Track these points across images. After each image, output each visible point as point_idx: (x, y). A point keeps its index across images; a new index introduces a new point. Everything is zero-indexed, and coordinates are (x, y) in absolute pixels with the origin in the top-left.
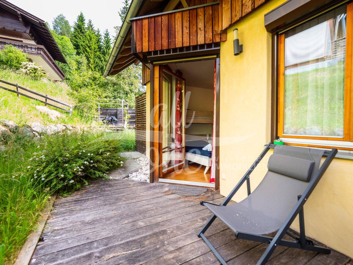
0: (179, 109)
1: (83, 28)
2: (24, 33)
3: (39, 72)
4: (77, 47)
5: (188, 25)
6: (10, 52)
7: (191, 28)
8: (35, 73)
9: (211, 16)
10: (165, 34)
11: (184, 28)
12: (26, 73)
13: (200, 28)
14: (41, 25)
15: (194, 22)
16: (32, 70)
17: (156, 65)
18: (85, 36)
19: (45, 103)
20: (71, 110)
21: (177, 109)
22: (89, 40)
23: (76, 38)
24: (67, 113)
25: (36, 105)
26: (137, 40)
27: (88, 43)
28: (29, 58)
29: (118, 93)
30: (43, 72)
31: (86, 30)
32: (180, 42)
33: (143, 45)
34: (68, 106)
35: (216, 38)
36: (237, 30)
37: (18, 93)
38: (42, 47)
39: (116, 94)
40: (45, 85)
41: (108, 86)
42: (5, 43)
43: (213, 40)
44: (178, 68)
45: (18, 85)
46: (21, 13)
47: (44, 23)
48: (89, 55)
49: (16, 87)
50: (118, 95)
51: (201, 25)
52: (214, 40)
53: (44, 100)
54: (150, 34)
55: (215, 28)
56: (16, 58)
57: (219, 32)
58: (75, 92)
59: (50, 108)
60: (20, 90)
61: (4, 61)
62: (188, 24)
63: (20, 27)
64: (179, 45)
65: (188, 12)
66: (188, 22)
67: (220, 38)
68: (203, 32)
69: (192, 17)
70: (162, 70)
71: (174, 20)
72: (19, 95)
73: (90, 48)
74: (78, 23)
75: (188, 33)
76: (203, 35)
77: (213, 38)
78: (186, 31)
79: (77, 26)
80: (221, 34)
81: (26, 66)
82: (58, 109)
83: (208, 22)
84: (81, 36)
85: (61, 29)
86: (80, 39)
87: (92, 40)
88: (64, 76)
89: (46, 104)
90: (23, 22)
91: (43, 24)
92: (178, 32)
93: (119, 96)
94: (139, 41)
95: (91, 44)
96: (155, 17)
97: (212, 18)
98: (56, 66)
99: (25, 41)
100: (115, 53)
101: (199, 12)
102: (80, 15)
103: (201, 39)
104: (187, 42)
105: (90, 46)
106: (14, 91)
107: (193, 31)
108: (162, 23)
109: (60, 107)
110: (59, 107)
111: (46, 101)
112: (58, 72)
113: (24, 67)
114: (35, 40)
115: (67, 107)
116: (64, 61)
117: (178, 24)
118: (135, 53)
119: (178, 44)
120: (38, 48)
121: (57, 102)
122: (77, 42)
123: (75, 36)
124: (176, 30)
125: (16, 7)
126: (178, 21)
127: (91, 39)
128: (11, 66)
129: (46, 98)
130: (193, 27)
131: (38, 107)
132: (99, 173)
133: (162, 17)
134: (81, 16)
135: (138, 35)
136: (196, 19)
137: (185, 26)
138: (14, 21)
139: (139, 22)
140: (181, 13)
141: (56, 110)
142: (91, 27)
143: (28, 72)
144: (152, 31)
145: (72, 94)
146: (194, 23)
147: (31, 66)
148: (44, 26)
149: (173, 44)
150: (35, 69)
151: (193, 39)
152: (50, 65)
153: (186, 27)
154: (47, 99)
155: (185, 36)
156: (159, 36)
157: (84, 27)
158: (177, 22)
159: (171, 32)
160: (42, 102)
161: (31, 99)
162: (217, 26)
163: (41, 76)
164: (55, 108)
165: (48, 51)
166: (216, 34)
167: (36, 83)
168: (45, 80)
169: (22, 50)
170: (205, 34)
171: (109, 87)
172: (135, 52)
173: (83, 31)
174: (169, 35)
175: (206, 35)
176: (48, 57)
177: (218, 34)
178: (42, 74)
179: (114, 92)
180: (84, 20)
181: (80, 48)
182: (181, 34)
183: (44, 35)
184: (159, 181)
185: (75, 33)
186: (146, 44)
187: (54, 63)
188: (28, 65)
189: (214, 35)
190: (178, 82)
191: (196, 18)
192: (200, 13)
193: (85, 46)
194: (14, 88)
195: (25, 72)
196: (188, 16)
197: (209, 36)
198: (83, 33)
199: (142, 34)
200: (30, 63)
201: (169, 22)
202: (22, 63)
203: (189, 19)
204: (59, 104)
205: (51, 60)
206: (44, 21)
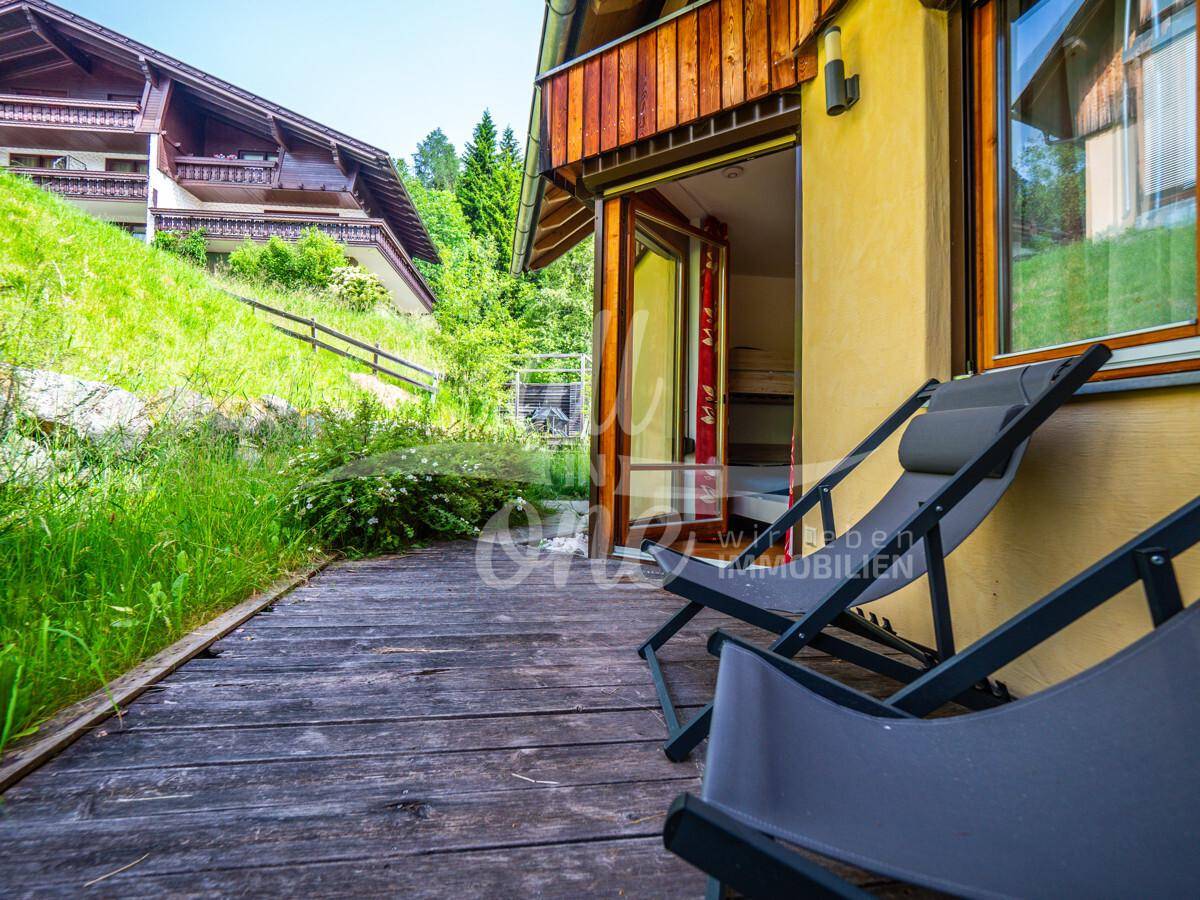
0: (707, 342)
1: (490, 157)
2: (343, 194)
3: (370, 289)
4: (472, 213)
5: (696, 56)
6: (311, 244)
7: (703, 63)
8: (359, 293)
9: (764, 12)
10: (627, 98)
11: (684, 69)
12: (341, 296)
13: (730, 57)
14: (380, 165)
15: (713, 43)
16: (355, 287)
17: (613, 198)
18: (494, 180)
19: (374, 366)
20: (436, 384)
21: (704, 341)
22: (504, 188)
23: (471, 190)
24: (424, 392)
25: (350, 370)
26: (555, 131)
27: (499, 198)
28: (350, 256)
29: (573, 336)
30: (379, 288)
31: (498, 163)
32: (671, 112)
33: (569, 142)
34: (428, 373)
35: (780, 76)
36: (836, 32)
37: (315, 343)
38: (380, 222)
39: (568, 340)
40: (381, 323)
41: (546, 315)
42: (303, 224)
43: (770, 84)
44: (709, 210)
45: (316, 321)
46: (340, 143)
47: (387, 157)
48: (503, 234)
49: (309, 328)
50: (572, 343)
51: (732, 47)
52: (774, 83)
53: (369, 357)
54: (589, 106)
55: (776, 45)
56: (322, 258)
57: (790, 55)
58: (448, 337)
59: (384, 380)
60: (320, 336)
61: (296, 268)
62: (695, 52)
63: (334, 178)
64: (666, 120)
65: (695, 17)
66: (696, 47)
67: (793, 74)
68: (740, 66)
69: (707, 29)
70: (633, 212)
71: (653, 51)
72: (317, 347)
73: (507, 212)
74: (476, 146)
75: (695, 79)
76: (741, 77)
77: (770, 79)
78: (689, 75)
79: (475, 155)
80: (796, 60)
81: (341, 277)
82: (403, 381)
83: (754, 33)
84: (484, 180)
85: (434, 171)
86: (480, 189)
87: (513, 187)
88: (432, 300)
89: (376, 369)
90: (343, 165)
91: (386, 160)
92: (664, 83)
93: (575, 343)
94: (559, 134)
95: (510, 201)
96: (601, 55)
97: (769, 17)
98: (412, 273)
99: (344, 213)
100: (529, 196)
101: (726, 10)
102: (482, 122)
103: (732, 90)
104: (691, 109)
105: (506, 208)
106: (306, 339)
107: (708, 74)
108: (621, 67)
109: (409, 377)
110: (405, 375)
111: (376, 360)
112: (419, 289)
113: (337, 281)
114: (366, 207)
115: (425, 376)
116: (433, 257)
117: (666, 62)
118: (549, 171)
119: (664, 120)
120: (372, 227)
121: (402, 363)
122: (472, 200)
123: (468, 185)
124: (660, 80)
125: (328, 130)
126: (666, 50)
127: (508, 187)
128: (310, 280)
129: (377, 353)
130: (708, 58)
131: (354, 376)
132: (449, 515)
133: (621, 51)
134: (484, 126)
135: (557, 119)
136: (717, 33)
137: (686, 60)
138: (322, 166)
139: (559, 82)
140: (674, 26)
141: (398, 385)
142: (511, 151)
143: (345, 291)
144: (594, 98)
145: (441, 342)
146: (712, 45)
147: (352, 275)
148: (388, 166)
149: (650, 122)
150: (361, 283)
151: (708, 97)
152: (398, 269)
153: (689, 65)
154: (379, 357)
155: (684, 92)
156: (610, 107)
157: (493, 154)
158: (663, 56)
159: (646, 88)
160: (367, 364)
161: (340, 357)
162: (783, 37)
163: (375, 299)
164: (396, 379)
165: (395, 234)
166: (780, 64)
167: (361, 320)
168: (382, 312)
169: (335, 236)
170: (745, 73)
171: (549, 322)
172: (548, 168)
173: (490, 166)
174: (640, 99)
175: (749, 75)
176: (394, 248)
177: (786, 60)
178: (377, 294)
179: (560, 335)
180: (493, 136)
181: (479, 217)
182: (674, 89)
183: (387, 190)
184: (615, 554)
185: (467, 175)
186: (575, 139)
187: (407, 266)
188: (345, 274)
189: (776, 67)
190: (709, 255)
191: (717, 29)
192: (731, 9)
193: (491, 209)
194: (305, 330)
195: (338, 293)
196: (695, 29)
197: (757, 75)
198: (489, 172)
199: (567, 113)
200: (351, 268)
201: (640, 59)
202: (334, 270)
203: (696, 37)
204: (406, 367)
205: (400, 256)
206: (387, 154)
